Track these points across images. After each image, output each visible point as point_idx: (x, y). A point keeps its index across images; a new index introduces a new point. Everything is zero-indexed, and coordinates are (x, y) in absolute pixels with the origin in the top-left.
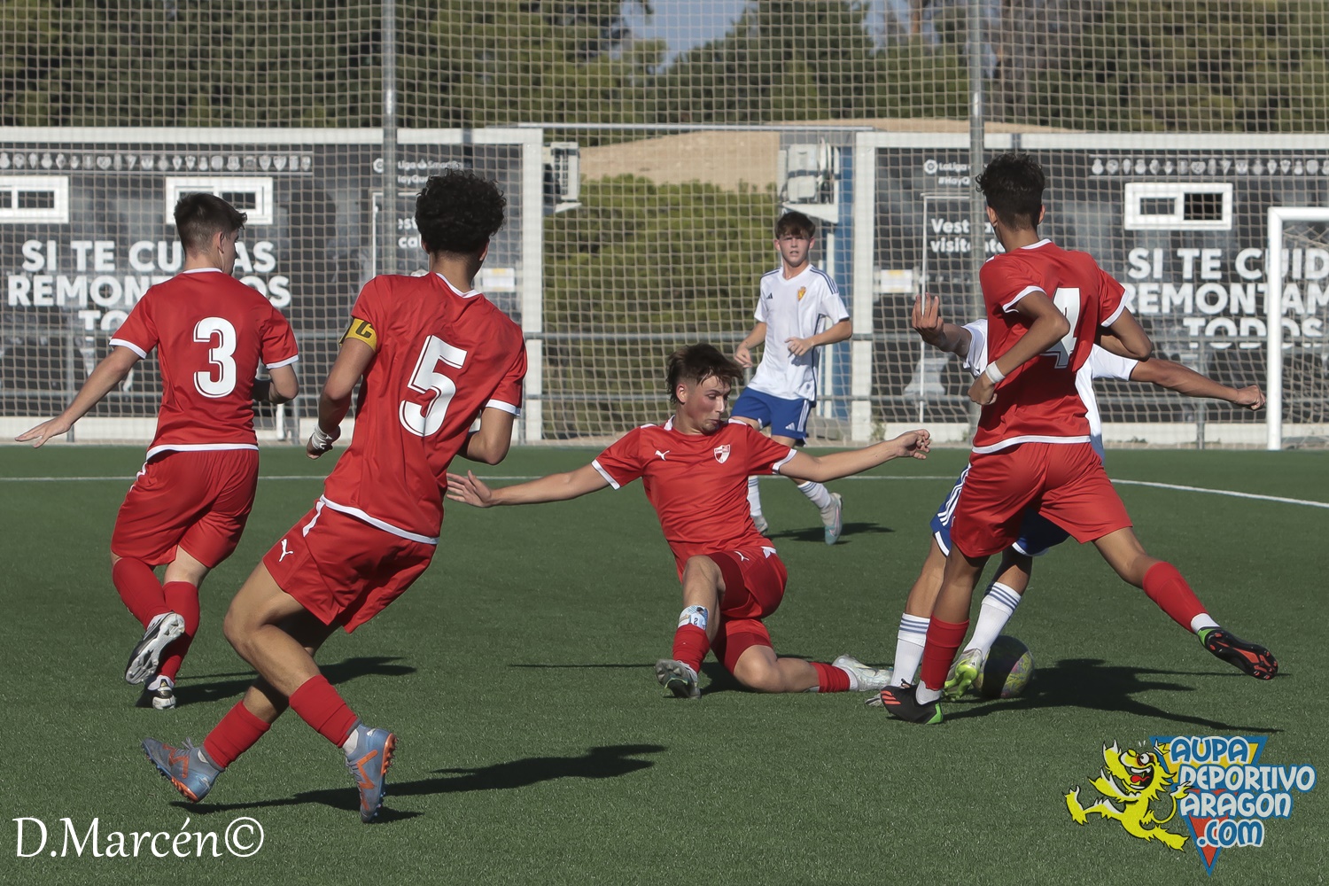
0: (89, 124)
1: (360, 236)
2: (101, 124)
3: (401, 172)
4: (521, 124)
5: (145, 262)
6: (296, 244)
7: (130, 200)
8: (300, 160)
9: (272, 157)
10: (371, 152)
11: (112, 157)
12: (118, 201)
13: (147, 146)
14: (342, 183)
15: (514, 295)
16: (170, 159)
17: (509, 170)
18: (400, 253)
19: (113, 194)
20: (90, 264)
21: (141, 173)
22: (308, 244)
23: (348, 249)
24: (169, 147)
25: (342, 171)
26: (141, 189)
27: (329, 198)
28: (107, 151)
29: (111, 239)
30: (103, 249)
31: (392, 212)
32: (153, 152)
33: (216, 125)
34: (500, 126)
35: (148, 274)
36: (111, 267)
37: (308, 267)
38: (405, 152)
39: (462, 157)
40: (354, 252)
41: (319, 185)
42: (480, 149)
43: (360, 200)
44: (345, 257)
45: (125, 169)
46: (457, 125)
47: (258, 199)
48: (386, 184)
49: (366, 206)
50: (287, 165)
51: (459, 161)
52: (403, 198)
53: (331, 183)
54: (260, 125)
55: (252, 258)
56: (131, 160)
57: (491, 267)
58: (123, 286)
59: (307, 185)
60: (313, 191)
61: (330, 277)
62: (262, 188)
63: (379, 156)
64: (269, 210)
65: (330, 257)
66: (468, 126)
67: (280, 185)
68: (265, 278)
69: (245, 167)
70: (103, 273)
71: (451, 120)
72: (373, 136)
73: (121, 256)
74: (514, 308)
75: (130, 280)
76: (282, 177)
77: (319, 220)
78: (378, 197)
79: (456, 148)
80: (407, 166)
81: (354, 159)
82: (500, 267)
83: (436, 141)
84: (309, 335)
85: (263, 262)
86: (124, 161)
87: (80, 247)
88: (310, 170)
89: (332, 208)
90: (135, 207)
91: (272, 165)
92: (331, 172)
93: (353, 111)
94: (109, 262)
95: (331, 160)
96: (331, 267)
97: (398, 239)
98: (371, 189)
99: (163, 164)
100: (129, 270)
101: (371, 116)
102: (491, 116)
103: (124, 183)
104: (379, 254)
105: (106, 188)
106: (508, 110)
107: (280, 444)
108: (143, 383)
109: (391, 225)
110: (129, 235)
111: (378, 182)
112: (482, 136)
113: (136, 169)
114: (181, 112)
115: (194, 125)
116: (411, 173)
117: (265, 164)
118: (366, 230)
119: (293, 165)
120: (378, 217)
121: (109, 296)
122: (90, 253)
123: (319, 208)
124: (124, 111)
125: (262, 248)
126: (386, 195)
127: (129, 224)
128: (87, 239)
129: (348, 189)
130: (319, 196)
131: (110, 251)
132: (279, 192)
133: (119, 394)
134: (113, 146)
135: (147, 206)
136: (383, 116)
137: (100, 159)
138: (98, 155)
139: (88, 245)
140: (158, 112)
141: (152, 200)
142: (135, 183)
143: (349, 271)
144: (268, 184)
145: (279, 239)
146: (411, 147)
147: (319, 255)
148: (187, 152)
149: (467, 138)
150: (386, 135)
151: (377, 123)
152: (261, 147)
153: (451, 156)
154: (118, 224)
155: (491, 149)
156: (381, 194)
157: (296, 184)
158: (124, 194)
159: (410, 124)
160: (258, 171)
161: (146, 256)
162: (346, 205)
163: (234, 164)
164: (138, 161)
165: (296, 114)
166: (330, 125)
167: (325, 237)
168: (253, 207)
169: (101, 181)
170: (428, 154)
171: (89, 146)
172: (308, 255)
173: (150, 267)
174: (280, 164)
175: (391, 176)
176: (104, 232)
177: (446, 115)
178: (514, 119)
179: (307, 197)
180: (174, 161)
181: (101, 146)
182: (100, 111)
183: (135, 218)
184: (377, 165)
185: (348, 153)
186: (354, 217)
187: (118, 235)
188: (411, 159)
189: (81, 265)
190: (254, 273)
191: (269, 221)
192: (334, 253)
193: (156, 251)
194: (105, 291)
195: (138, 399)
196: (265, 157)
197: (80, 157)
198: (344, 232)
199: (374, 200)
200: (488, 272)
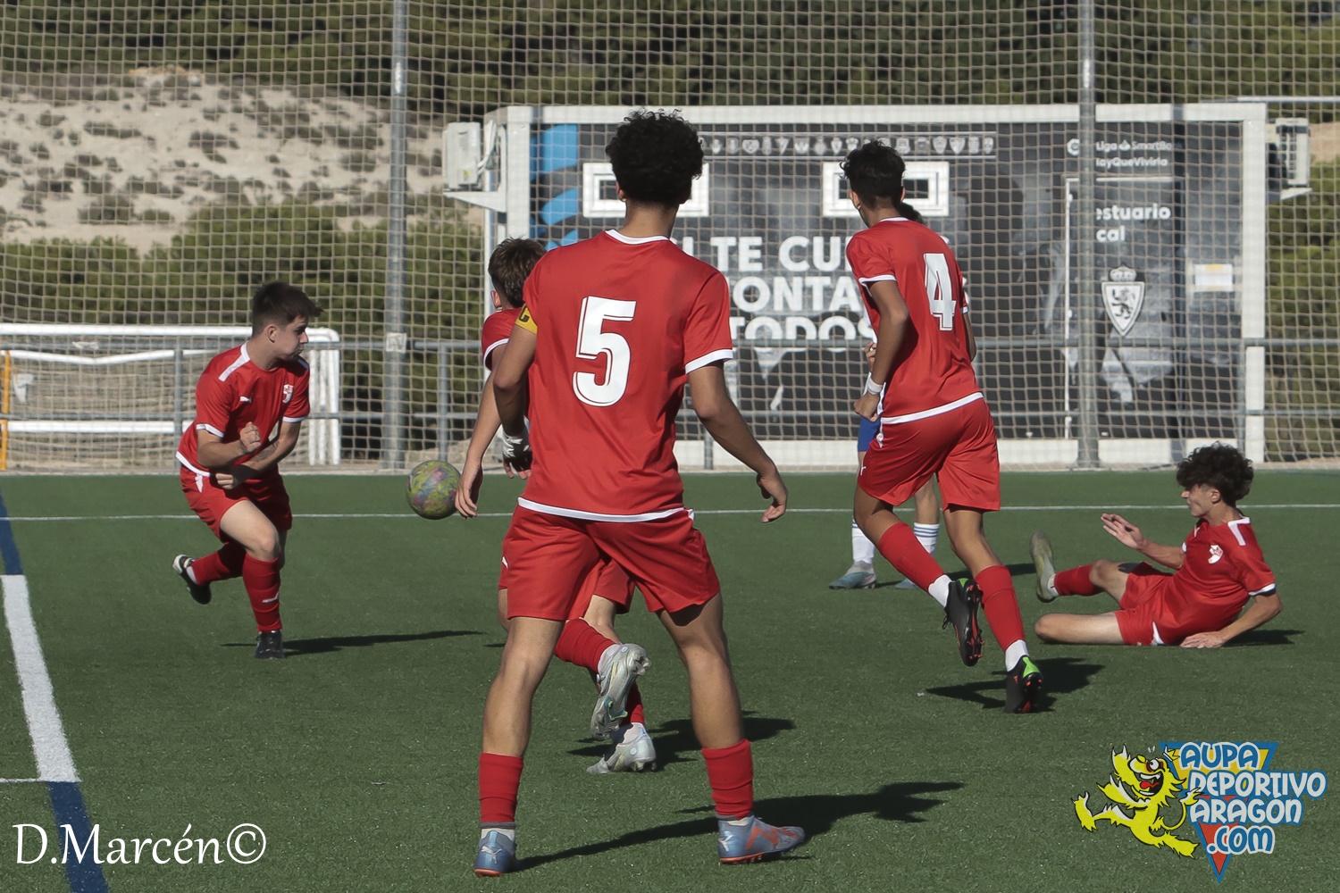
0: (735, 102)
1: (1052, 229)
2: (748, 102)
3: (1099, 154)
4: (1241, 98)
5: (798, 261)
6: (976, 238)
7: (781, 190)
8: (981, 141)
9: (948, 138)
10: (1065, 132)
11: (760, 140)
12: (768, 190)
13: (801, 127)
14: (1031, 168)
15: (1232, 294)
16: (828, 141)
17: (1227, 151)
18: (1098, 248)
19: (761, 182)
20: (733, 263)
21: (794, 158)
22: (990, 238)
23: (1038, 244)
24: (828, 127)
25: (1031, 154)
26: (794, 176)
27: (1015, 185)
28: (755, 134)
29: (757, 234)
31: (1089, 200)
32: (809, 134)
33: (883, 102)
34: (1218, 100)
35: (801, 274)
36: (758, 267)
37: (990, 265)
38: (1105, 132)
39: (1173, 136)
40: (1044, 248)
41: (1003, 170)
42: (1194, 127)
43: (1051, 187)
44: (1034, 253)
45: (776, 153)
46: (1165, 100)
47: (932, 186)
48: (1082, 169)
49: (1059, 194)
50: (966, 147)
51: (1168, 141)
52: (1102, 184)
53: (1018, 168)
54: (936, 102)
56: (783, 144)
57: (1205, 263)
58: (771, 288)
59: (990, 170)
60: (997, 177)
61: (1016, 276)
62: (936, 174)
63: (1074, 136)
64: (944, 198)
65: (1015, 253)
66: (1179, 101)
67: (959, 170)
69: (917, 150)
70: (749, 274)
71: (1159, 94)
72: (1067, 113)
73: (769, 254)
74: (1232, 309)
75: (780, 282)
76: (960, 161)
77: (1003, 211)
78: (1071, 183)
79: (1165, 126)
80: (1106, 147)
81: (1045, 140)
82: (1217, 262)
83: (1142, 118)
84: (991, 343)
86: (775, 144)
87: (722, 243)
88: (992, 153)
89: (1018, 196)
90: (787, 197)
91: (948, 147)
92: (1018, 155)
93: (1044, 84)
94: (757, 261)
95: (1018, 142)
96: (1017, 264)
97: (1096, 231)
98: (1064, 175)
99: (820, 148)
100: (779, 270)
101: (1065, 90)
102: (1206, 89)
103: (774, 170)
104: (1074, 249)
105: (754, 176)
106: (1227, 82)
108: (794, 400)
109: (1087, 215)
110: (780, 230)
111: (1074, 165)
112: (1196, 112)
113: (788, 153)
114: (842, 88)
115: (857, 102)
116: (1112, 155)
117: (940, 145)
118: (1059, 221)
119: (974, 147)
120: (1073, 206)
121: (755, 300)
122: (733, 250)
123: (1003, 197)
124: (775, 87)
126: (1082, 181)
127: (780, 217)
128: (730, 234)
129: (1038, 174)
130: (1004, 183)
131: (757, 248)
132: (956, 178)
133: (766, 413)
134: (761, 127)
135: (801, 196)
136: (1079, 90)
137: (746, 142)
138: (745, 138)
139: (731, 241)
140: (816, 88)
141: (808, 189)
142: (787, 169)
143: (1038, 270)
144: (943, 169)
145: (955, 233)
146: (1112, 126)
147: (1003, 251)
148: (849, 134)
149: (1178, 114)
150: (1082, 112)
151: (1073, 99)
152: (936, 127)
153: (1159, 136)
154: (767, 217)
155: (1206, 127)
156: (1077, 180)
157: (976, 170)
158: (775, 182)
159: (1112, 99)
160: (932, 155)
161: (799, 253)
162: (1034, 193)
163: (903, 147)
164: (791, 145)
165: (977, 88)
166: (1018, 101)
167: (1010, 230)
168: (926, 196)
169: (747, 168)
170: (1132, 134)
171: (734, 127)
172: (990, 251)
173: (804, 266)
174: (957, 146)
175: (1088, 159)
176: (750, 226)
177: (1152, 87)
178: (1234, 92)
179: (990, 184)
180: (833, 144)
181: (748, 127)
182: (747, 87)
183: (787, 210)
184: (1072, 147)
185: (1038, 134)
186: (1045, 208)
187: (767, 230)
188: (1112, 140)
191: (944, 212)
192: (1020, 248)
193: (811, 248)
194: (751, 294)
195: (788, 419)
196: (940, 139)
197: (723, 141)
198: (1033, 224)
199: (1068, 187)
200: (1202, 268)
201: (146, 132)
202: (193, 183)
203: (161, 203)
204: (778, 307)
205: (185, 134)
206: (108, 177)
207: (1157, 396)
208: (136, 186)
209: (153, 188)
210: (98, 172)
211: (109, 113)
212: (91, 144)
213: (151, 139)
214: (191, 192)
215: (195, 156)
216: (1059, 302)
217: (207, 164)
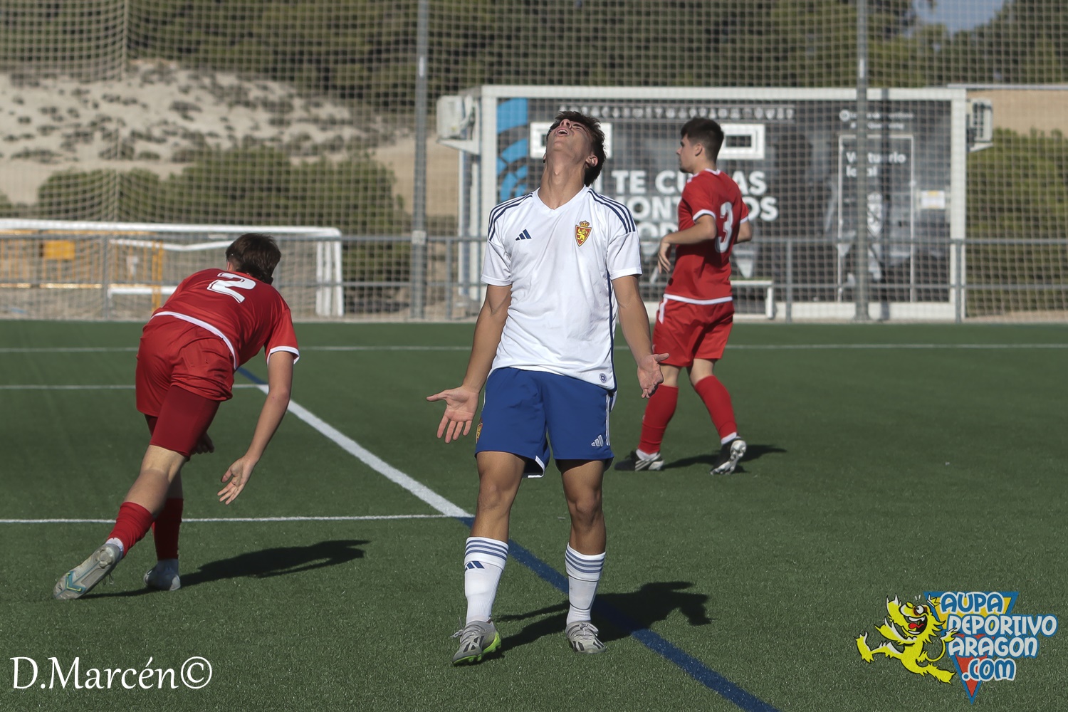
1: (831, 167)
5: (668, 187)
6: (785, 173)
7: (659, 140)
8: (785, 111)
9: (765, 109)
10: (841, 106)
11: (645, 109)
12: (651, 141)
13: (672, 101)
14: (819, 128)
15: (945, 210)
16: (688, 110)
19: (647, 135)
20: (627, 188)
21: (667, 120)
22: (793, 172)
23: (823, 177)
27: (809, 139)
28: (642, 105)
29: (643, 169)
30: (637, 177)
32: (676, 105)
35: (670, 195)
36: (642, 190)
37: (793, 189)
39: (911, 109)
40: (827, 179)
41: (802, 129)
42: (923, 102)
43: (830, 141)
44: (821, 182)
45: (655, 117)
47: (753, 140)
49: (835, 145)
50: (776, 115)
53: (811, 128)
55: (749, 184)
56: (659, 111)
57: (927, 190)
58: (651, 204)
59: (793, 129)
60: (798, 134)
61: (809, 197)
62: (757, 132)
63: (847, 109)
64: (761, 148)
65: (810, 182)
67: (771, 130)
68: (759, 198)
69: (744, 116)
70: (637, 195)
73: (650, 182)
74: (945, 220)
76: (772, 124)
77: (801, 155)
78: (843, 138)
79: (905, 102)
82: (936, 190)
85: (757, 187)
86: (653, 112)
87: (620, 176)
88: (794, 119)
89: (810, 146)
90: (663, 146)
91: (764, 115)
92: (811, 120)
94: (641, 186)
95: (811, 111)
96: (811, 189)
98: (839, 133)
99: (683, 114)
100: (656, 192)
101: (849, 78)
103: (655, 127)
105: (642, 132)
107: (771, 322)
110: (657, 167)
111: (845, 128)
113: (663, 117)
117: (759, 114)
118: (835, 162)
119: (780, 116)
121: (641, 211)
122: (627, 180)
123: (801, 146)
125: (757, 176)
127: (659, 158)
128: (625, 169)
129: (824, 132)
130: (801, 137)
131: (642, 178)
132: (769, 134)
133: (649, 284)
134: (647, 101)
136: (857, 78)
137: (635, 110)
138: (635, 108)
139: (626, 174)
142: (663, 127)
144: (761, 128)
145: (771, 169)
147: (802, 181)
150: (858, 93)
151: (852, 84)
152: (757, 102)
154: (650, 158)
157: (784, 129)
158: (656, 136)
160: (753, 120)
161: (669, 182)
162: (819, 144)
163: (735, 115)
164: (664, 112)
167: (806, 168)
168: (749, 146)
169: (638, 126)
171: (628, 101)
172: (793, 181)
173: (671, 190)
176: (639, 164)
179: (794, 138)
180: (691, 112)
181: (638, 101)
183: (664, 154)
184: (845, 115)
186: (825, 153)
187: (649, 167)
189: (620, 188)
190: (751, 195)
191: (762, 157)
192: (813, 179)
193: (677, 178)
194: (638, 208)
196: (759, 109)
197: (621, 109)
198: (820, 163)
199: (840, 141)
200: (925, 194)
201: (142, 99)
202: (174, 134)
203: (153, 147)
204: (655, 215)
205: (168, 102)
206: (117, 131)
207: (900, 274)
208: (136, 135)
209: (149, 138)
210: (111, 127)
211: (118, 89)
212: (107, 109)
213: (145, 106)
214: (172, 140)
215: (174, 117)
216: (836, 214)
217: (182, 122)
